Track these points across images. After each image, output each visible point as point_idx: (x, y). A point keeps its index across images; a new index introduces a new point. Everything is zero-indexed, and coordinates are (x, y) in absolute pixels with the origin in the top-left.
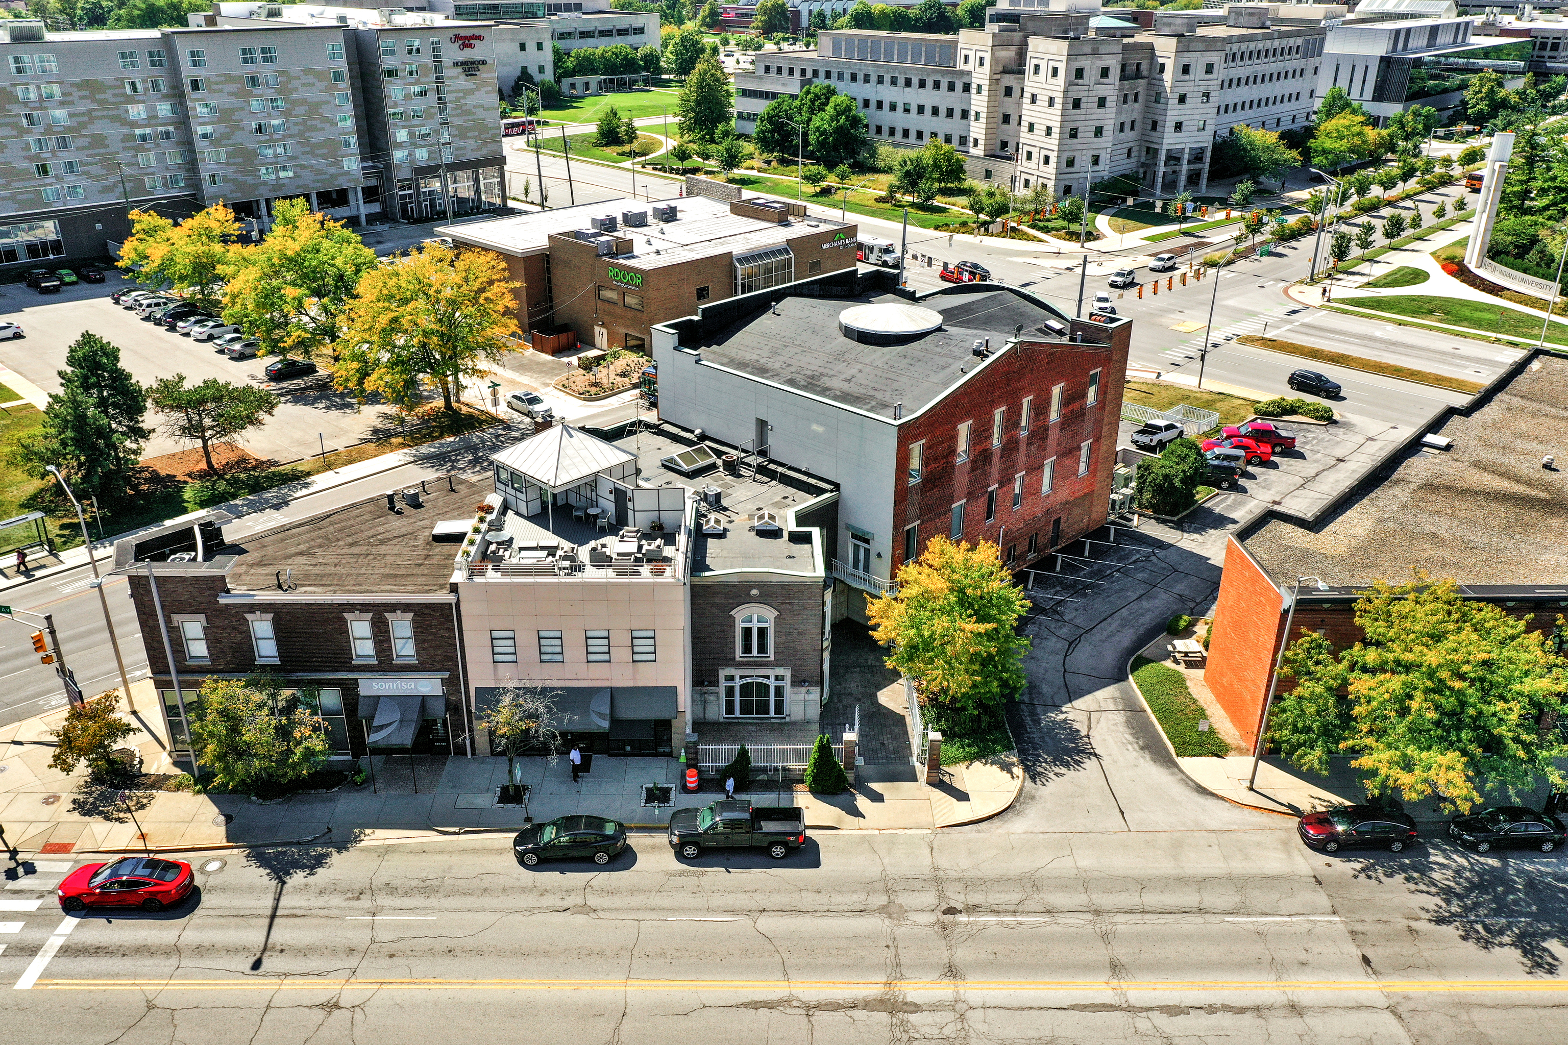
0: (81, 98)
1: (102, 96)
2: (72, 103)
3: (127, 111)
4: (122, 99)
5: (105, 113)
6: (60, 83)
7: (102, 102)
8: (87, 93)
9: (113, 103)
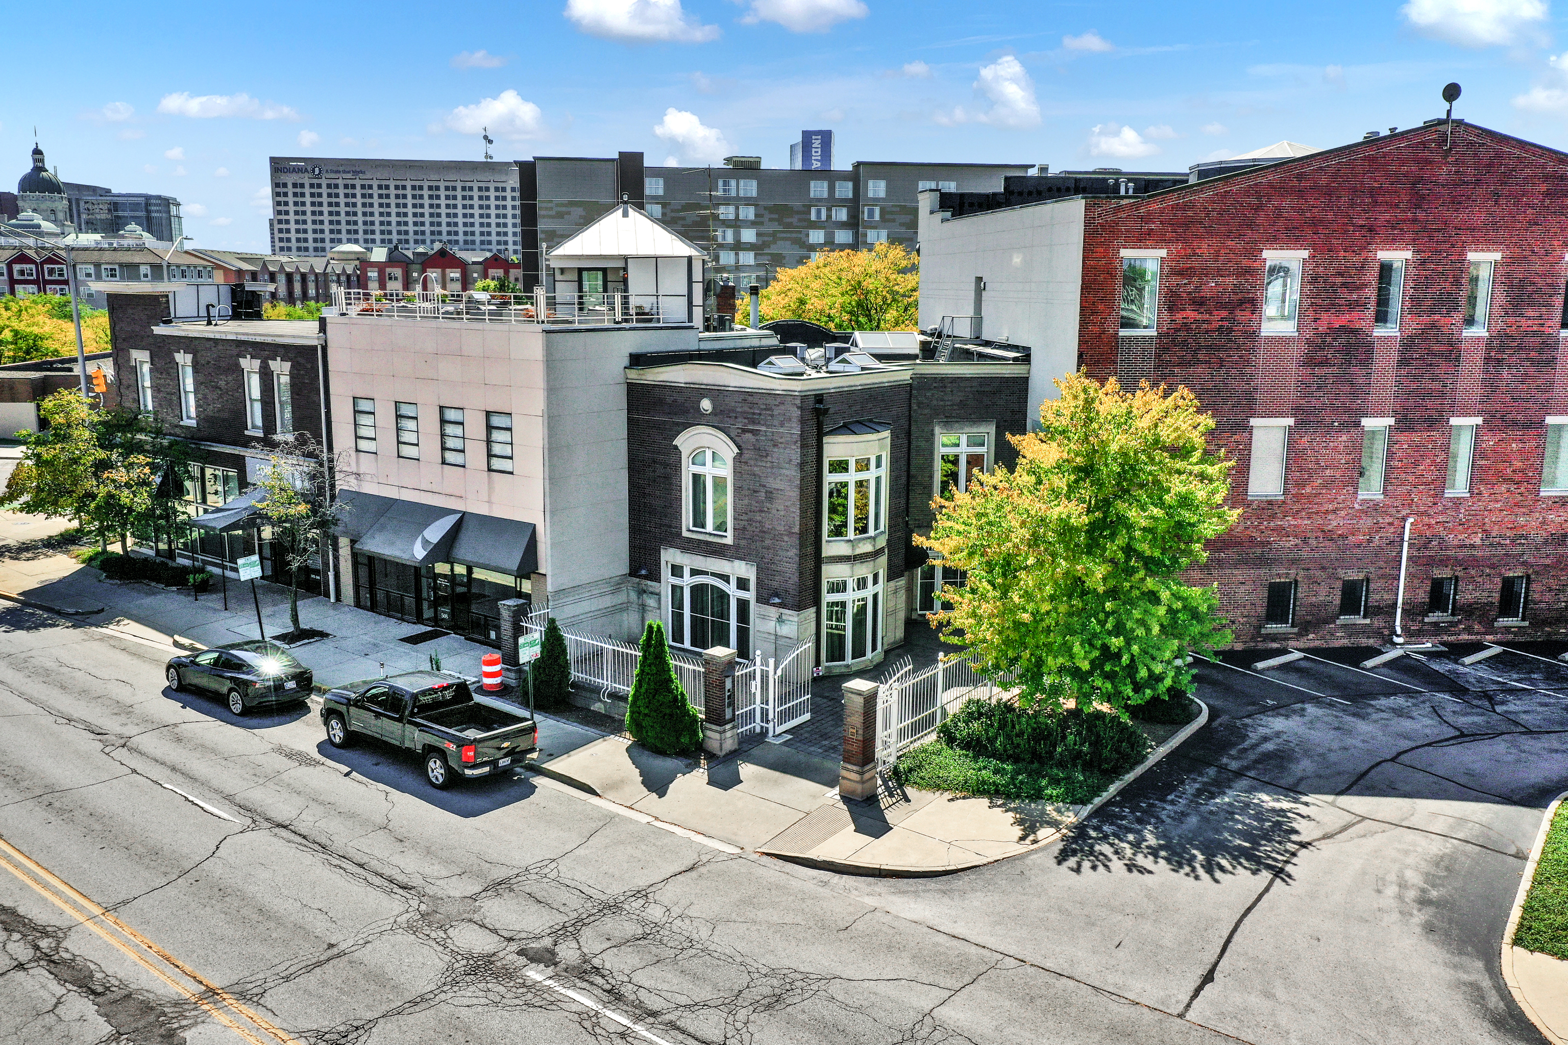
0: (771, 220)
1: (790, 220)
2: (762, 223)
3: (808, 235)
4: (805, 224)
5: (789, 235)
6: (756, 206)
7: (789, 225)
8: (776, 216)
9: (798, 227)
